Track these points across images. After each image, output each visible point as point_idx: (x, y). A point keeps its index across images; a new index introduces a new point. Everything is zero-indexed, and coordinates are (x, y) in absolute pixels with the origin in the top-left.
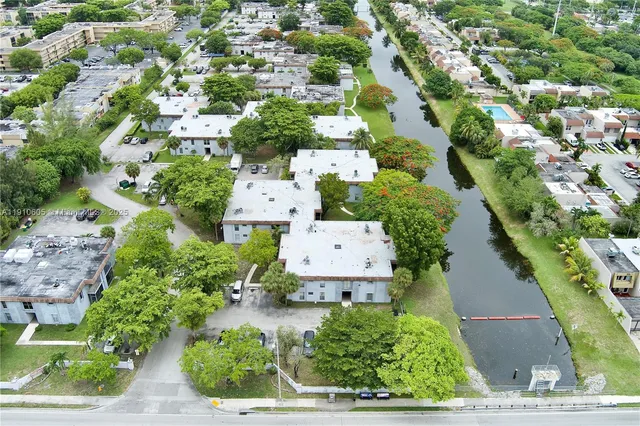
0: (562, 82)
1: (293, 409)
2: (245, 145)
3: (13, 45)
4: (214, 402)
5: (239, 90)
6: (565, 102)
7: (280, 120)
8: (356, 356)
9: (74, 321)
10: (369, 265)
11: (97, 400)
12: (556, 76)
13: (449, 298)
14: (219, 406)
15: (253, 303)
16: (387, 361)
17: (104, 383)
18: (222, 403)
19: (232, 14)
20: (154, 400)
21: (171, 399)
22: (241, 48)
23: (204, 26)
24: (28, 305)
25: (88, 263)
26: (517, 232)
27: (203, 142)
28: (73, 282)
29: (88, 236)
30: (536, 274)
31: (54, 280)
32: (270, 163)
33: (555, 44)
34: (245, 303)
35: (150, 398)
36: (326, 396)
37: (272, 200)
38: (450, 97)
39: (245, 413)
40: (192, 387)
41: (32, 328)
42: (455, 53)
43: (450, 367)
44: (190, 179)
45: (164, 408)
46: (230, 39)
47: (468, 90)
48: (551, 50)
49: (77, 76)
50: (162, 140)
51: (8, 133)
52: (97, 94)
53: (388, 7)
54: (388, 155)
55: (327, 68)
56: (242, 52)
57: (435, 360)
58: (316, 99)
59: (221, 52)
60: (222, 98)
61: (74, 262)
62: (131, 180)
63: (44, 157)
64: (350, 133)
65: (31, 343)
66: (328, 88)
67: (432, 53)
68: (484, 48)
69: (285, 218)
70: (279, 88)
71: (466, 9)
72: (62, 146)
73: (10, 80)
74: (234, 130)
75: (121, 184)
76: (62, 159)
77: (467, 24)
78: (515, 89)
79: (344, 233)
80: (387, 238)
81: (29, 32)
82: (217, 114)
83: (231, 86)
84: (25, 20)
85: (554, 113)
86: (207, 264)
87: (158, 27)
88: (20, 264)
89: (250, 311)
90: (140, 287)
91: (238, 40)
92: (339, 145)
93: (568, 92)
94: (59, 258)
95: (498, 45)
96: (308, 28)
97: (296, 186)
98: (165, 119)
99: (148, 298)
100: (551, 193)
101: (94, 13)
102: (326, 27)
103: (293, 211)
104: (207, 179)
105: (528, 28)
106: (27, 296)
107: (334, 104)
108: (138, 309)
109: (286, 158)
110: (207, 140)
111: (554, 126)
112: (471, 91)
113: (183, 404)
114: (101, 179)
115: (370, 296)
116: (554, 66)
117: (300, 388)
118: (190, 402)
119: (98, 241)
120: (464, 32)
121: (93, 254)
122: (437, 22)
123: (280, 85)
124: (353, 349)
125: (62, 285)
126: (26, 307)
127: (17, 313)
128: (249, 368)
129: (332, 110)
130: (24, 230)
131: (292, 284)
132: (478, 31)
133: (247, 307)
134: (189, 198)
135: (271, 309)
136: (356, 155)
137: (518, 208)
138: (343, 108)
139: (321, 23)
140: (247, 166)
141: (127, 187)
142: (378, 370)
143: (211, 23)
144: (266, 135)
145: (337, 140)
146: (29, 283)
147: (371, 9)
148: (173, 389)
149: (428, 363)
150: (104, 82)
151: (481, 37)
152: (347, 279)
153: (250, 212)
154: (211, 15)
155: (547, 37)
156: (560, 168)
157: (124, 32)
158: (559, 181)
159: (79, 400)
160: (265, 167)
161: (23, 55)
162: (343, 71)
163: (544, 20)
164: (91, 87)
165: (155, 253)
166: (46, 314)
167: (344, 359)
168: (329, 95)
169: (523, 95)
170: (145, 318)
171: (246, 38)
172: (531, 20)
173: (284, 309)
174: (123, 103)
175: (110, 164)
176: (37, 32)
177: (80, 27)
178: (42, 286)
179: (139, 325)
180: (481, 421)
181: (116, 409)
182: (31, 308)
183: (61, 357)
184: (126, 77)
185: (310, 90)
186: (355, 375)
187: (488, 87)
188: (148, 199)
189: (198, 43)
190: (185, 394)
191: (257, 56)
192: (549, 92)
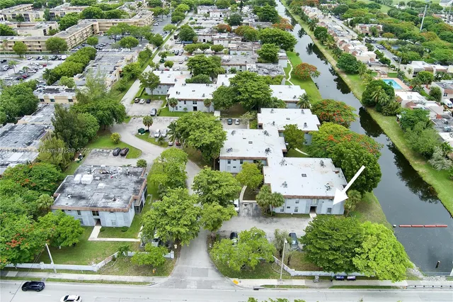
0: (433, 63)
1: (290, 287)
2: (224, 105)
3: (45, 34)
4: (235, 281)
5: (213, 67)
6: (440, 76)
7: (249, 87)
8: (337, 249)
9: (127, 225)
10: (329, 188)
11: (153, 280)
12: (428, 58)
13: (382, 212)
14: (239, 284)
15: (248, 214)
16: (357, 253)
17: (156, 268)
18: (240, 282)
19: (191, 14)
20: (193, 280)
21: (204, 279)
22: (203, 38)
23: (174, 22)
24: (95, 213)
25: (133, 185)
26: (421, 167)
27: (192, 102)
28: (125, 197)
29: (128, 166)
30: (439, 196)
31: (112, 196)
32: (242, 117)
33: (425, 35)
34: (243, 214)
35: (189, 278)
36: (312, 278)
37: (251, 143)
38: (357, 73)
39: (258, 289)
40: (217, 271)
41: (97, 229)
42: (355, 42)
43: (400, 258)
44: (198, 127)
45: (200, 285)
46: (195, 31)
47: (368, 68)
48: (422, 40)
49: (95, 56)
50: (160, 101)
51: (58, 95)
52: (112, 69)
53: (300, 9)
54: (324, 113)
55: (271, 52)
56: (204, 41)
57: (391, 253)
58: (265, 73)
59: (190, 40)
60: (201, 72)
61: (123, 184)
62: (146, 128)
63: (89, 111)
64: (295, 97)
65: (98, 239)
66: (271, 66)
67: (339, 42)
68: (373, 38)
69: (263, 155)
70: (237, 65)
71: (357, 11)
72: (100, 103)
73: (47, 59)
74: (215, 94)
75: (139, 131)
76: (100, 113)
77: (359, 21)
78: (402, 67)
79: (305, 166)
80: (337, 170)
81: (55, 26)
82: (199, 83)
83: (208, 63)
84: (49, 17)
85: (434, 84)
86: (220, 186)
87: (143, 23)
88: (85, 185)
89: (247, 219)
90: (179, 201)
91: (201, 32)
92: (288, 105)
93: (441, 70)
94: (111, 181)
95: (383, 37)
96: (248, 24)
97: (266, 133)
98: (162, 86)
99: (185, 209)
100: (443, 140)
101: (98, 13)
102: (261, 24)
103: (267, 151)
104: (209, 128)
105: (403, 25)
106: (95, 206)
107: (279, 77)
108: (179, 216)
109: (253, 114)
110: (195, 101)
111: (436, 94)
112: (371, 68)
113: (213, 282)
114: (125, 128)
115: (330, 210)
116: (426, 51)
117: (293, 272)
118: (218, 281)
119: (136, 170)
120: (358, 27)
121: (135, 178)
122: (337, 20)
123: (238, 63)
124: (334, 244)
125: (118, 200)
126: (94, 215)
127: (88, 218)
128: (261, 258)
129: (278, 81)
130: (78, 162)
131: (279, 201)
132: (368, 27)
133: (244, 216)
134: (198, 140)
135: (261, 218)
136: (303, 112)
137: (422, 150)
138: (284, 80)
139: (256, 21)
140: (224, 119)
141: (143, 133)
142: (353, 259)
143: (179, 20)
144: (239, 97)
145: (286, 102)
146: (95, 197)
147: (287, 11)
148: (204, 272)
149: (386, 255)
150: (115, 60)
151: (370, 30)
152: (314, 198)
153: (237, 151)
154: (178, 14)
155: (417, 31)
156: (447, 123)
157: (121, 26)
158: (448, 131)
159: (141, 279)
160: (237, 120)
161: (55, 41)
162: (280, 54)
163: (413, 18)
164: (106, 63)
165: (178, 178)
166: (108, 219)
167: (329, 252)
168: (274, 71)
169: (410, 72)
170: (186, 223)
171: (206, 30)
172: (403, 19)
173: (270, 218)
174: (130, 75)
175: (128, 117)
176: (61, 25)
177: (90, 22)
178: (104, 200)
179: (181, 227)
180: (422, 296)
181: (166, 285)
182: (98, 215)
183: (126, 249)
184: (128, 57)
185: (259, 67)
186: (337, 263)
187: (382, 66)
188: (161, 141)
189: (171, 34)
190: (213, 276)
191: (216, 43)
192: (428, 69)
